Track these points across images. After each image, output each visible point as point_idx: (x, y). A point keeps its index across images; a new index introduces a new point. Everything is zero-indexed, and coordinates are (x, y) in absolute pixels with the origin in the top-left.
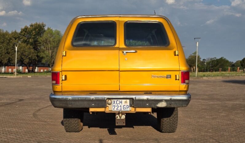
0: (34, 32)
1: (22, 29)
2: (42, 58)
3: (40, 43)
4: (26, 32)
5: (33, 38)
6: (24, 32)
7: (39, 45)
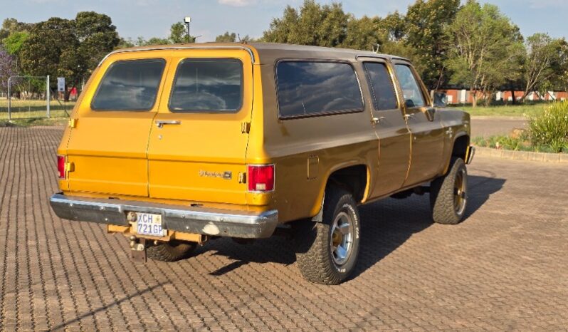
0: (432, 13)
1: (409, 8)
2: (452, 72)
3: (447, 38)
4: (417, 13)
5: (432, 27)
6: (414, 14)
7: (445, 42)
